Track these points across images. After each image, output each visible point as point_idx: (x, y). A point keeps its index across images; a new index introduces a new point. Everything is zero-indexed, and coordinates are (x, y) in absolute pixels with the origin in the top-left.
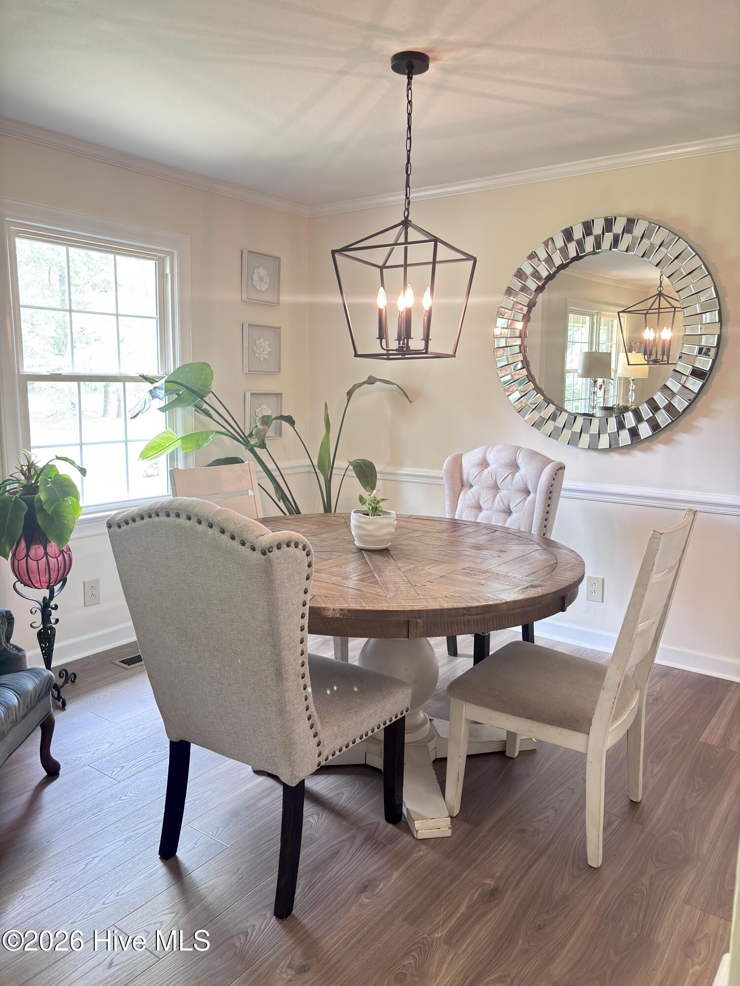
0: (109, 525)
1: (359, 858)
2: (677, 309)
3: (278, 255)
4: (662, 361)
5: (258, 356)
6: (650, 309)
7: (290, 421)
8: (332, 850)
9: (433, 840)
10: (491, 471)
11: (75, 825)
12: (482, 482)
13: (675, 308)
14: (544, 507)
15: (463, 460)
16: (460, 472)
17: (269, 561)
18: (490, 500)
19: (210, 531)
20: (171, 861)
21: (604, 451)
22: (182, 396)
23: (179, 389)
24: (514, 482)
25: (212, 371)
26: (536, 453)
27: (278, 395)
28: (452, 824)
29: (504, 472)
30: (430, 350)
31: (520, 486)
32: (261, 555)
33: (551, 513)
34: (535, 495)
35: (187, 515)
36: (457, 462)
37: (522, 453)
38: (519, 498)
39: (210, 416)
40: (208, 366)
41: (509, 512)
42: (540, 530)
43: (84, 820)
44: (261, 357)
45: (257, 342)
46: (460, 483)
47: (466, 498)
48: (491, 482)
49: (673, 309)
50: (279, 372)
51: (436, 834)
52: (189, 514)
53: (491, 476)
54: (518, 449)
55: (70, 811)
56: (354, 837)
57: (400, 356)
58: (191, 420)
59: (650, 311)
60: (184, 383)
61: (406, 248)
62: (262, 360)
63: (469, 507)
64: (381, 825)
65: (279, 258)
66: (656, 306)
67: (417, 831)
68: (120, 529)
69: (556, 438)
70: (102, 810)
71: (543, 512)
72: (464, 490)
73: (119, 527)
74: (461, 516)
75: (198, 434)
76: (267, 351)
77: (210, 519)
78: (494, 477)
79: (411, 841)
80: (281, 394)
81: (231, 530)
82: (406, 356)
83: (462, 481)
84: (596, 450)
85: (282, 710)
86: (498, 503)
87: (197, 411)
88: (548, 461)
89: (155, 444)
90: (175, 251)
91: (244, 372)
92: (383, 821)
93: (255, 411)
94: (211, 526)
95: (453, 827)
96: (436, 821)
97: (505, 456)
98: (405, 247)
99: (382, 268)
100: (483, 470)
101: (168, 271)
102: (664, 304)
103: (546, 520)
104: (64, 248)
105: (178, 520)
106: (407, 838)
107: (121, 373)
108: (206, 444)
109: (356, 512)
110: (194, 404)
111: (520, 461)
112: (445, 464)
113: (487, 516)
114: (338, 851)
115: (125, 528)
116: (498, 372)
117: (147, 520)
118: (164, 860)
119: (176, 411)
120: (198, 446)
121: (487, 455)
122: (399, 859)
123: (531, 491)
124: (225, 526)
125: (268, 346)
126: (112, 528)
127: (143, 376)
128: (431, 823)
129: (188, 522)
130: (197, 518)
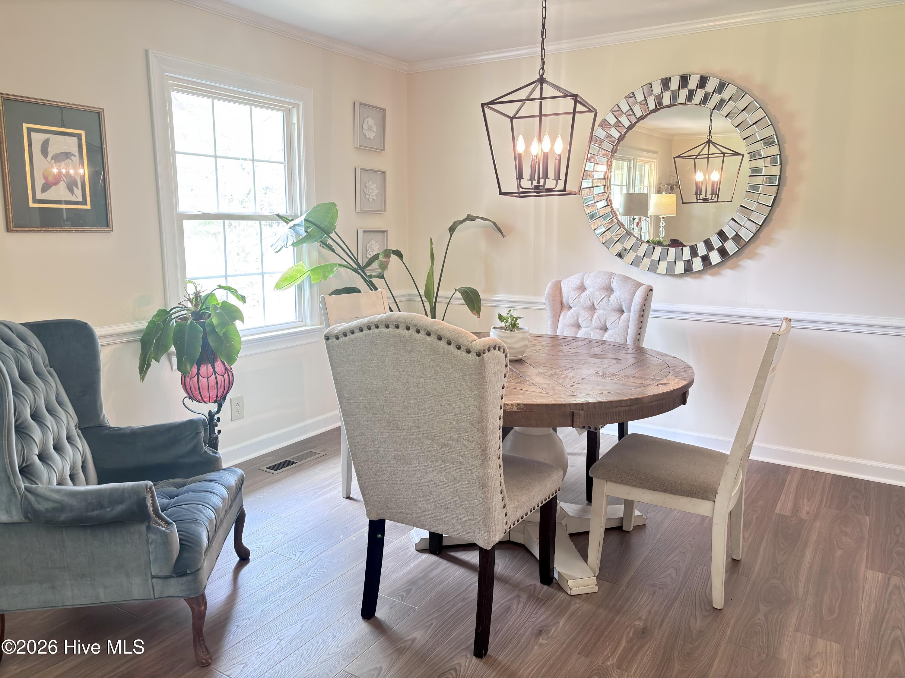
0: (327, 337)
1: (528, 611)
2: (726, 155)
3: (383, 106)
4: (711, 199)
5: (368, 197)
6: (699, 155)
7: (399, 254)
8: (504, 606)
9: (584, 596)
10: (589, 295)
11: (280, 597)
12: (580, 304)
13: (724, 153)
14: (638, 324)
15: (562, 285)
16: (560, 296)
17: (483, 360)
18: (588, 319)
19: (428, 338)
20: (372, 620)
21: (680, 276)
22: (311, 233)
23: (310, 226)
24: (610, 303)
25: (337, 210)
26: (628, 278)
27: (385, 232)
28: (597, 582)
29: (600, 295)
30: (567, 189)
31: (616, 306)
32: (476, 356)
33: (643, 329)
34: (629, 314)
35: (406, 326)
36: (558, 288)
37: (616, 278)
38: (615, 316)
39: (333, 250)
40: (335, 205)
41: (606, 329)
42: (635, 343)
43: (286, 593)
44: (371, 198)
45: (367, 185)
46: (560, 306)
47: (566, 318)
48: (589, 303)
49: (722, 155)
50: (385, 211)
51: (586, 590)
52: (408, 325)
53: (589, 299)
54: (612, 274)
55: (272, 586)
56: (518, 596)
57: (535, 194)
58: (315, 254)
59: (699, 157)
60: (314, 221)
61: (541, 103)
62: (371, 200)
63: (569, 325)
64: (538, 587)
65: (384, 110)
66: (705, 151)
67: (571, 589)
68: (338, 341)
69: (638, 266)
70: (299, 585)
71: (637, 328)
72: (564, 312)
73: (337, 338)
74: (562, 332)
75: (324, 267)
76: (375, 193)
77: (428, 328)
78: (591, 301)
79: (566, 598)
80: (386, 231)
81: (448, 336)
82: (541, 194)
83: (562, 304)
84: (673, 275)
85: (484, 486)
86: (595, 321)
87: (322, 246)
88: (639, 285)
89: (288, 276)
90: (300, 103)
91: (357, 211)
92: (538, 584)
93: (366, 246)
94: (429, 334)
95: (599, 584)
96: (585, 580)
97: (601, 281)
98: (540, 101)
99: (512, 118)
100: (581, 293)
101: (294, 121)
102: (713, 149)
103: (639, 335)
104: (210, 100)
105: (397, 331)
106: (562, 596)
107: (257, 212)
108: (332, 275)
109: (494, 328)
110: (320, 240)
111: (614, 285)
112: (547, 289)
113: (586, 332)
114: (509, 607)
115: (343, 339)
116: (585, 209)
117: (366, 332)
118: (366, 620)
119: (302, 246)
120: (325, 277)
121: (584, 281)
122: (561, 610)
123: (624, 309)
124: (442, 334)
125: (375, 189)
126: (330, 340)
127: (278, 215)
128: (581, 582)
129: (407, 332)
130: (415, 328)
